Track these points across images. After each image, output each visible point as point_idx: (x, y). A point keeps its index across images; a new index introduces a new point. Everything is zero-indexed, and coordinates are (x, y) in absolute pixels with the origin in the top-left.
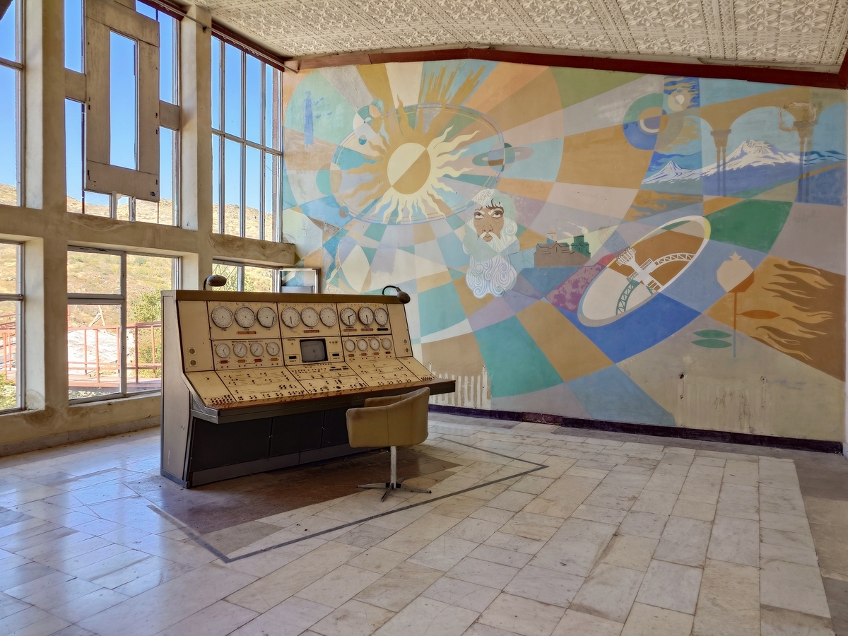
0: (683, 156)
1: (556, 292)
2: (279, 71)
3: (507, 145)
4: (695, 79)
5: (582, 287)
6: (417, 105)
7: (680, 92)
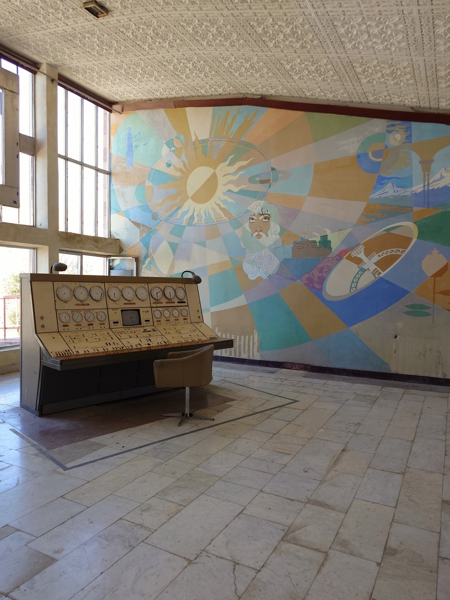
0: (399, 178)
1: (307, 276)
2: (108, 112)
3: (273, 169)
4: (408, 122)
5: (326, 272)
6: (208, 139)
7: (398, 131)
